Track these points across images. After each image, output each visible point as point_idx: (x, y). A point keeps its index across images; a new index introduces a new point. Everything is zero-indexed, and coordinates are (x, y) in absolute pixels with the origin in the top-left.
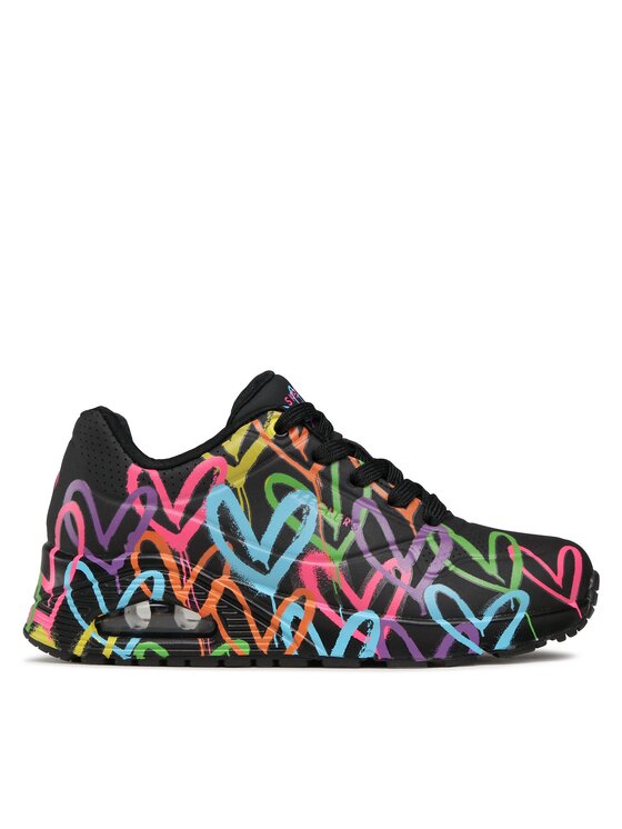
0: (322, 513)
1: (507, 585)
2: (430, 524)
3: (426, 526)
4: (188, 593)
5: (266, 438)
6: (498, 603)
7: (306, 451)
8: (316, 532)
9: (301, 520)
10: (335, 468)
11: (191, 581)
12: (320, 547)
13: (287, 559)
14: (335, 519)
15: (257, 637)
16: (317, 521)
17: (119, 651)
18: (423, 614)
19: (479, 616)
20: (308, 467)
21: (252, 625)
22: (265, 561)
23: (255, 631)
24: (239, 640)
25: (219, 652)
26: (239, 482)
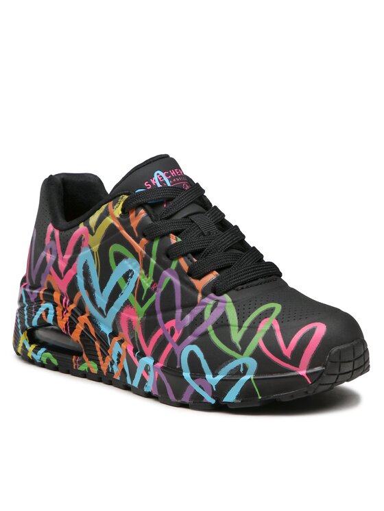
0: (141, 277)
1: (242, 353)
2: (215, 293)
3: (212, 295)
4: (65, 323)
5: (113, 217)
6: (231, 366)
7: (137, 229)
8: (133, 292)
9: (126, 281)
10: (156, 244)
11: (68, 315)
12: (133, 305)
13: (115, 309)
14: (147, 283)
15: (101, 363)
16: (136, 284)
17: (34, 355)
18: (178, 367)
19: (215, 375)
20: (138, 241)
21: (99, 353)
22: (104, 308)
23: (100, 358)
24: (92, 362)
25: (83, 368)
26: (96, 248)
